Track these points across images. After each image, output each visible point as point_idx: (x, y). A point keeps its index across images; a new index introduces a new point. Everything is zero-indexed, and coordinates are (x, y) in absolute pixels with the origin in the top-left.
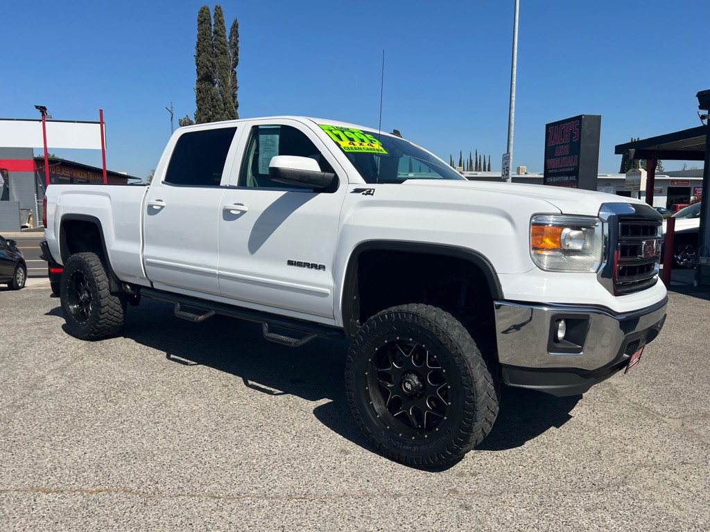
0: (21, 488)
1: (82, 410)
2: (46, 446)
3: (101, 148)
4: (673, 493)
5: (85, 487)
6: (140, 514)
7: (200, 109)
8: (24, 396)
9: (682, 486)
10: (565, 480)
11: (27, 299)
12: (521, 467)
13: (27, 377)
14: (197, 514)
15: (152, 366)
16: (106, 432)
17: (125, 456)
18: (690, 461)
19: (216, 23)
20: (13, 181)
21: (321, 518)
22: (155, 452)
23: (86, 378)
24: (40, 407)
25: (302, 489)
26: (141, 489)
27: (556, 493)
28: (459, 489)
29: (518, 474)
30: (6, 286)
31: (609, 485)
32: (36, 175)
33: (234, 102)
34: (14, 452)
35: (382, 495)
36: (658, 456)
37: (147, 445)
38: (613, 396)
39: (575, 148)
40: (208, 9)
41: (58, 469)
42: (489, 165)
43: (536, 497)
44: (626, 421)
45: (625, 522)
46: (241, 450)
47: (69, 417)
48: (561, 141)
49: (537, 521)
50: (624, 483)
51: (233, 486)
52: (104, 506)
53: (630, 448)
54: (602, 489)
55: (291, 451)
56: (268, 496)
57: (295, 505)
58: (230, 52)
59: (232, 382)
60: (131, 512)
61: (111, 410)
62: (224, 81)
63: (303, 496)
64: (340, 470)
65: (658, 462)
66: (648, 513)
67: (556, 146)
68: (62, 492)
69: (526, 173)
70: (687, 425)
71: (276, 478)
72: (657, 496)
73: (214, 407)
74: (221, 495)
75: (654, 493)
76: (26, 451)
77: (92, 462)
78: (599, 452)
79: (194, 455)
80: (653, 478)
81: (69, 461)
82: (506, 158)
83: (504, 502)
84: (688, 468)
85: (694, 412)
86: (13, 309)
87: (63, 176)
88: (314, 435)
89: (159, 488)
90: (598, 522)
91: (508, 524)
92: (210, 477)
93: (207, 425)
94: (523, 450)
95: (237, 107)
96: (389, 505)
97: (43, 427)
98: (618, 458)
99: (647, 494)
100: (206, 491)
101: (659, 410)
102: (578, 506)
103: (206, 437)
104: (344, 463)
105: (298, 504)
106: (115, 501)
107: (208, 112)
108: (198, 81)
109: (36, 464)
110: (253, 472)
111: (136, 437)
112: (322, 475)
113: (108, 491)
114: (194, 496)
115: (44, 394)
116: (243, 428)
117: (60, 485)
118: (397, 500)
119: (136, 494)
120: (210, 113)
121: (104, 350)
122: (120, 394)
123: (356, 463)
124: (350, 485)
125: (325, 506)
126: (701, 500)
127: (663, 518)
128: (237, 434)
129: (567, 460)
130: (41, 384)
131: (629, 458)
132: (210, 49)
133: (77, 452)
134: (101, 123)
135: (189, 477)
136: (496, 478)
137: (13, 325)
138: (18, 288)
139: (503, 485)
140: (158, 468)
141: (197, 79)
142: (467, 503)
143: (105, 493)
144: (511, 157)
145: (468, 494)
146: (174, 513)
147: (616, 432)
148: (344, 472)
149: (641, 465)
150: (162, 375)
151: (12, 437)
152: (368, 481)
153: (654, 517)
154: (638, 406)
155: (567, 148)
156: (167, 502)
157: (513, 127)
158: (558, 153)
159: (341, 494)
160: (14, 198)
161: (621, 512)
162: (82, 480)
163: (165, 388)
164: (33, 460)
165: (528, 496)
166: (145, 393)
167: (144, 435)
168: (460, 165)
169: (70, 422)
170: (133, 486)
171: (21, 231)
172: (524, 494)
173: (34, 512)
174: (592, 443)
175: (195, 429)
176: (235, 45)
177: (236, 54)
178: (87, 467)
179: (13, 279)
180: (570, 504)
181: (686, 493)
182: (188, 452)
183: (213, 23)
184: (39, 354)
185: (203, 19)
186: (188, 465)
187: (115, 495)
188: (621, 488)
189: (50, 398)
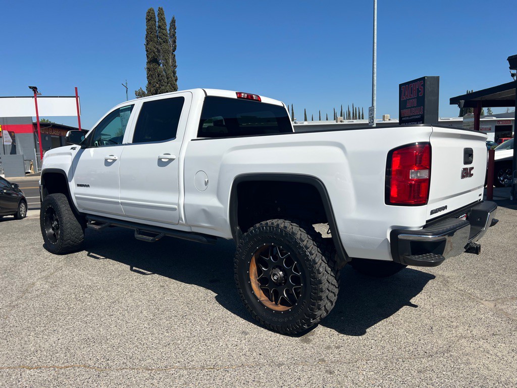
0: (12, 366)
1: (58, 307)
2: (31, 335)
3: (77, 115)
4: (485, 357)
5: (57, 365)
6: (95, 383)
7: (150, 83)
8: (18, 298)
9: (491, 352)
10: (404, 350)
11: (26, 226)
12: (373, 341)
13: (21, 284)
14: (135, 382)
15: (110, 273)
16: (74, 323)
17: (86, 340)
18: (498, 333)
19: (159, 20)
20: (18, 140)
21: (224, 383)
22: (108, 337)
23: (64, 283)
24: (29, 306)
25: (212, 362)
26: (97, 365)
27: (397, 360)
28: (326, 359)
29: (370, 346)
30: (13, 216)
31: (437, 353)
32: (35, 135)
33: (174, 77)
34: (8, 340)
35: (270, 365)
36: (475, 330)
37: (103, 332)
38: (445, 285)
39: (421, 101)
40: (153, 10)
41: (39, 352)
42: (363, 114)
43: (382, 363)
44: (453, 304)
45: (447, 380)
46: (170, 333)
47: (49, 313)
48: (410, 96)
49: (381, 381)
50: (448, 351)
51: (163, 361)
52: (69, 378)
53: (454, 324)
54: (432, 356)
55: (206, 334)
56: (187, 367)
57: (206, 374)
58: (170, 41)
59: (167, 283)
60: (88, 382)
61: (79, 307)
62: (167, 62)
63: (212, 367)
64: (240, 346)
65: (475, 334)
66: (464, 373)
67: (407, 100)
68: (40, 368)
69: (389, 120)
70: (499, 306)
71: (193, 354)
72: (472, 360)
73: (153, 302)
74: (153, 367)
75: (470, 358)
76: (17, 339)
77: (63, 346)
78: (432, 328)
79: (136, 338)
80: (470, 347)
81: (47, 344)
82: (371, 110)
83: (358, 368)
84: (497, 338)
85: (504, 295)
86: (15, 234)
87: (54, 135)
88: (224, 322)
89: (109, 364)
90: (426, 381)
91: (360, 384)
92: (146, 355)
93: (147, 316)
94: (375, 328)
95: (176, 80)
96: (274, 372)
97: (30, 321)
98: (445, 332)
99: (464, 359)
100: (143, 365)
101: (478, 295)
102: (413, 369)
103: (146, 325)
104: (244, 341)
105: (208, 373)
106: (78, 374)
107: (156, 85)
108: (148, 63)
109: (23, 348)
110: (178, 350)
111: (96, 327)
112: (227, 351)
113: (73, 367)
114: (134, 369)
115: (33, 296)
116: (173, 318)
117: (39, 363)
118: (280, 368)
119: (93, 369)
120: (158, 85)
121: (77, 263)
122: (86, 295)
123: (252, 341)
124: (247, 357)
125: (227, 374)
126: (505, 362)
127: (475, 377)
128: (168, 322)
129: (407, 334)
130: (31, 289)
131: (454, 332)
132: (155, 39)
133: (53, 338)
134: (77, 97)
135: (131, 355)
136: (354, 350)
137: (14, 246)
138: (21, 218)
139: (359, 355)
140: (109, 349)
141: (147, 61)
142: (331, 369)
143: (70, 368)
144: (375, 109)
145: (332, 362)
146: (119, 382)
147: (445, 313)
148: (243, 348)
149: (462, 337)
150: (117, 280)
151: (7, 329)
152: (260, 354)
153: (469, 376)
154: (463, 292)
155: (415, 101)
156: (114, 374)
157: (375, 87)
158: (409, 105)
159: (240, 365)
160: (19, 152)
161: (444, 373)
162: (55, 359)
163: (119, 289)
164: (21, 345)
165: (376, 362)
166: (105, 293)
167: (101, 325)
168: (341, 116)
169: (49, 317)
170: (91, 363)
171: (26, 176)
172: (374, 361)
173: (19, 383)
174: (426, 321)
175: (138, 319)
176: (174, 35)
177: (174, 42)
178: (59, 350)
179: (17, 212)
180: (407, 368)
181: (494, 357)
182: (131, 336)
183: (157, 20)
184: (31, 267)
185: (150, 18)
186: (131, 346)
187: (78, 370)
188: (446, 355)
189: (36, 299)
